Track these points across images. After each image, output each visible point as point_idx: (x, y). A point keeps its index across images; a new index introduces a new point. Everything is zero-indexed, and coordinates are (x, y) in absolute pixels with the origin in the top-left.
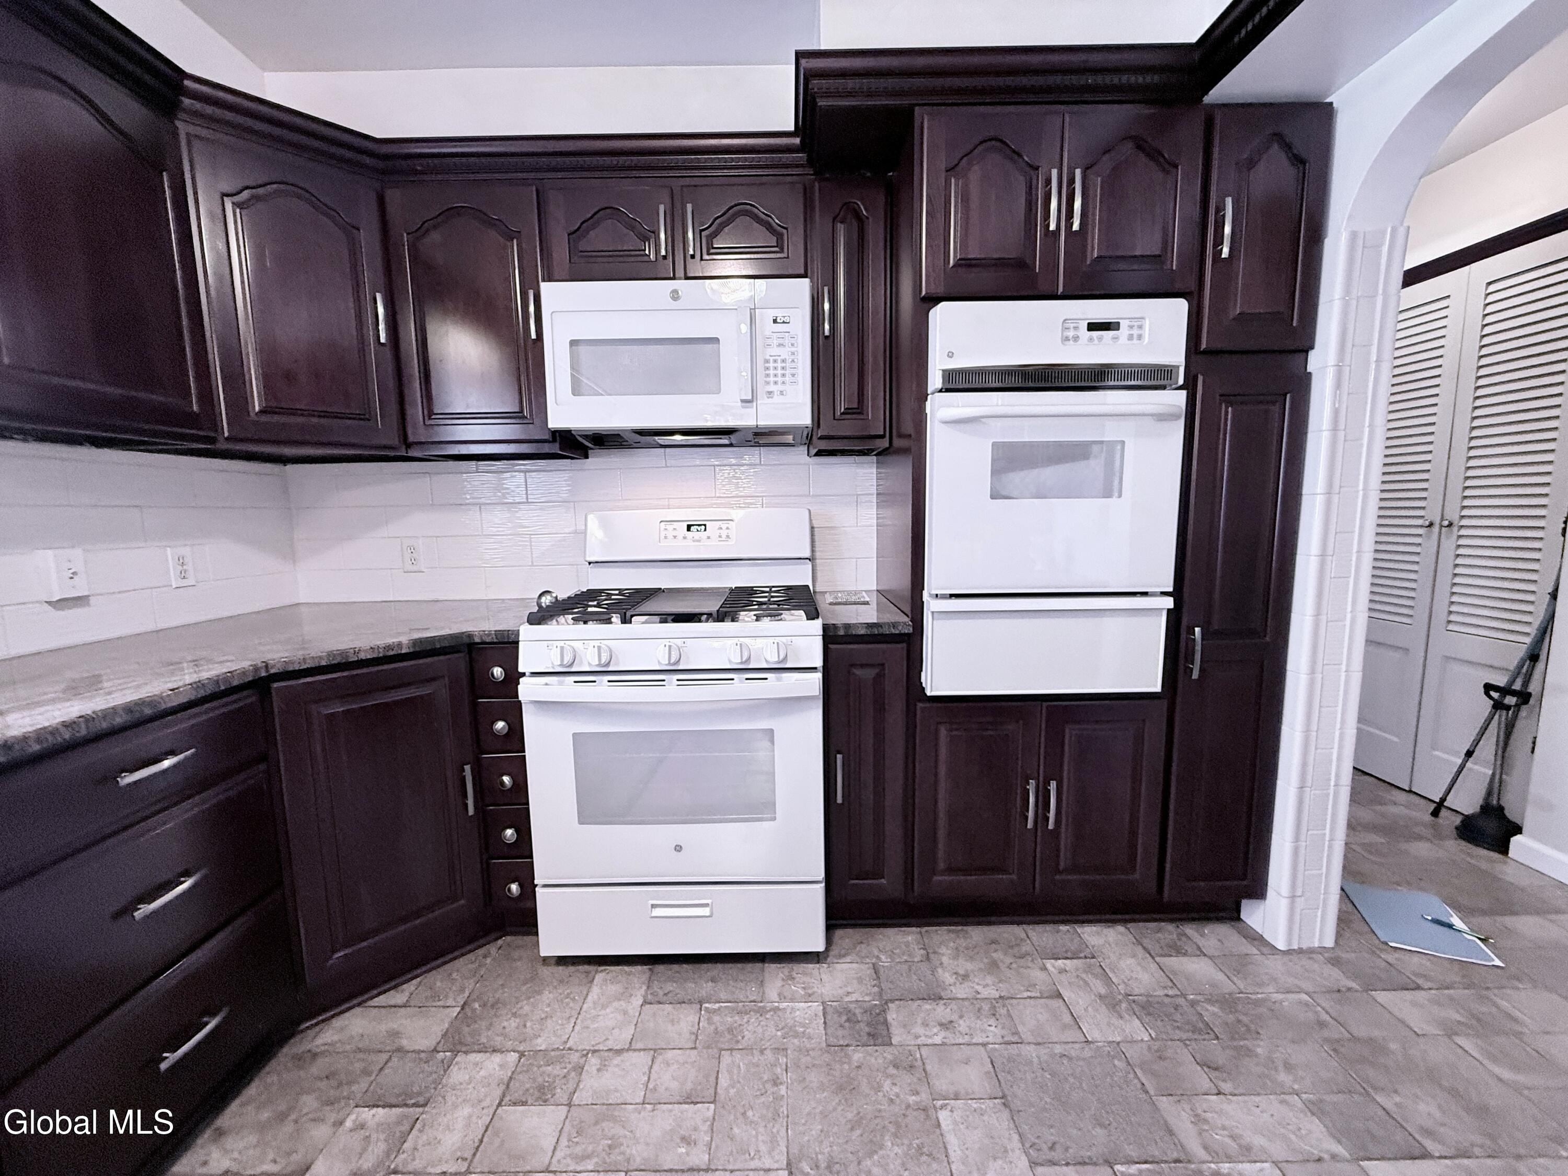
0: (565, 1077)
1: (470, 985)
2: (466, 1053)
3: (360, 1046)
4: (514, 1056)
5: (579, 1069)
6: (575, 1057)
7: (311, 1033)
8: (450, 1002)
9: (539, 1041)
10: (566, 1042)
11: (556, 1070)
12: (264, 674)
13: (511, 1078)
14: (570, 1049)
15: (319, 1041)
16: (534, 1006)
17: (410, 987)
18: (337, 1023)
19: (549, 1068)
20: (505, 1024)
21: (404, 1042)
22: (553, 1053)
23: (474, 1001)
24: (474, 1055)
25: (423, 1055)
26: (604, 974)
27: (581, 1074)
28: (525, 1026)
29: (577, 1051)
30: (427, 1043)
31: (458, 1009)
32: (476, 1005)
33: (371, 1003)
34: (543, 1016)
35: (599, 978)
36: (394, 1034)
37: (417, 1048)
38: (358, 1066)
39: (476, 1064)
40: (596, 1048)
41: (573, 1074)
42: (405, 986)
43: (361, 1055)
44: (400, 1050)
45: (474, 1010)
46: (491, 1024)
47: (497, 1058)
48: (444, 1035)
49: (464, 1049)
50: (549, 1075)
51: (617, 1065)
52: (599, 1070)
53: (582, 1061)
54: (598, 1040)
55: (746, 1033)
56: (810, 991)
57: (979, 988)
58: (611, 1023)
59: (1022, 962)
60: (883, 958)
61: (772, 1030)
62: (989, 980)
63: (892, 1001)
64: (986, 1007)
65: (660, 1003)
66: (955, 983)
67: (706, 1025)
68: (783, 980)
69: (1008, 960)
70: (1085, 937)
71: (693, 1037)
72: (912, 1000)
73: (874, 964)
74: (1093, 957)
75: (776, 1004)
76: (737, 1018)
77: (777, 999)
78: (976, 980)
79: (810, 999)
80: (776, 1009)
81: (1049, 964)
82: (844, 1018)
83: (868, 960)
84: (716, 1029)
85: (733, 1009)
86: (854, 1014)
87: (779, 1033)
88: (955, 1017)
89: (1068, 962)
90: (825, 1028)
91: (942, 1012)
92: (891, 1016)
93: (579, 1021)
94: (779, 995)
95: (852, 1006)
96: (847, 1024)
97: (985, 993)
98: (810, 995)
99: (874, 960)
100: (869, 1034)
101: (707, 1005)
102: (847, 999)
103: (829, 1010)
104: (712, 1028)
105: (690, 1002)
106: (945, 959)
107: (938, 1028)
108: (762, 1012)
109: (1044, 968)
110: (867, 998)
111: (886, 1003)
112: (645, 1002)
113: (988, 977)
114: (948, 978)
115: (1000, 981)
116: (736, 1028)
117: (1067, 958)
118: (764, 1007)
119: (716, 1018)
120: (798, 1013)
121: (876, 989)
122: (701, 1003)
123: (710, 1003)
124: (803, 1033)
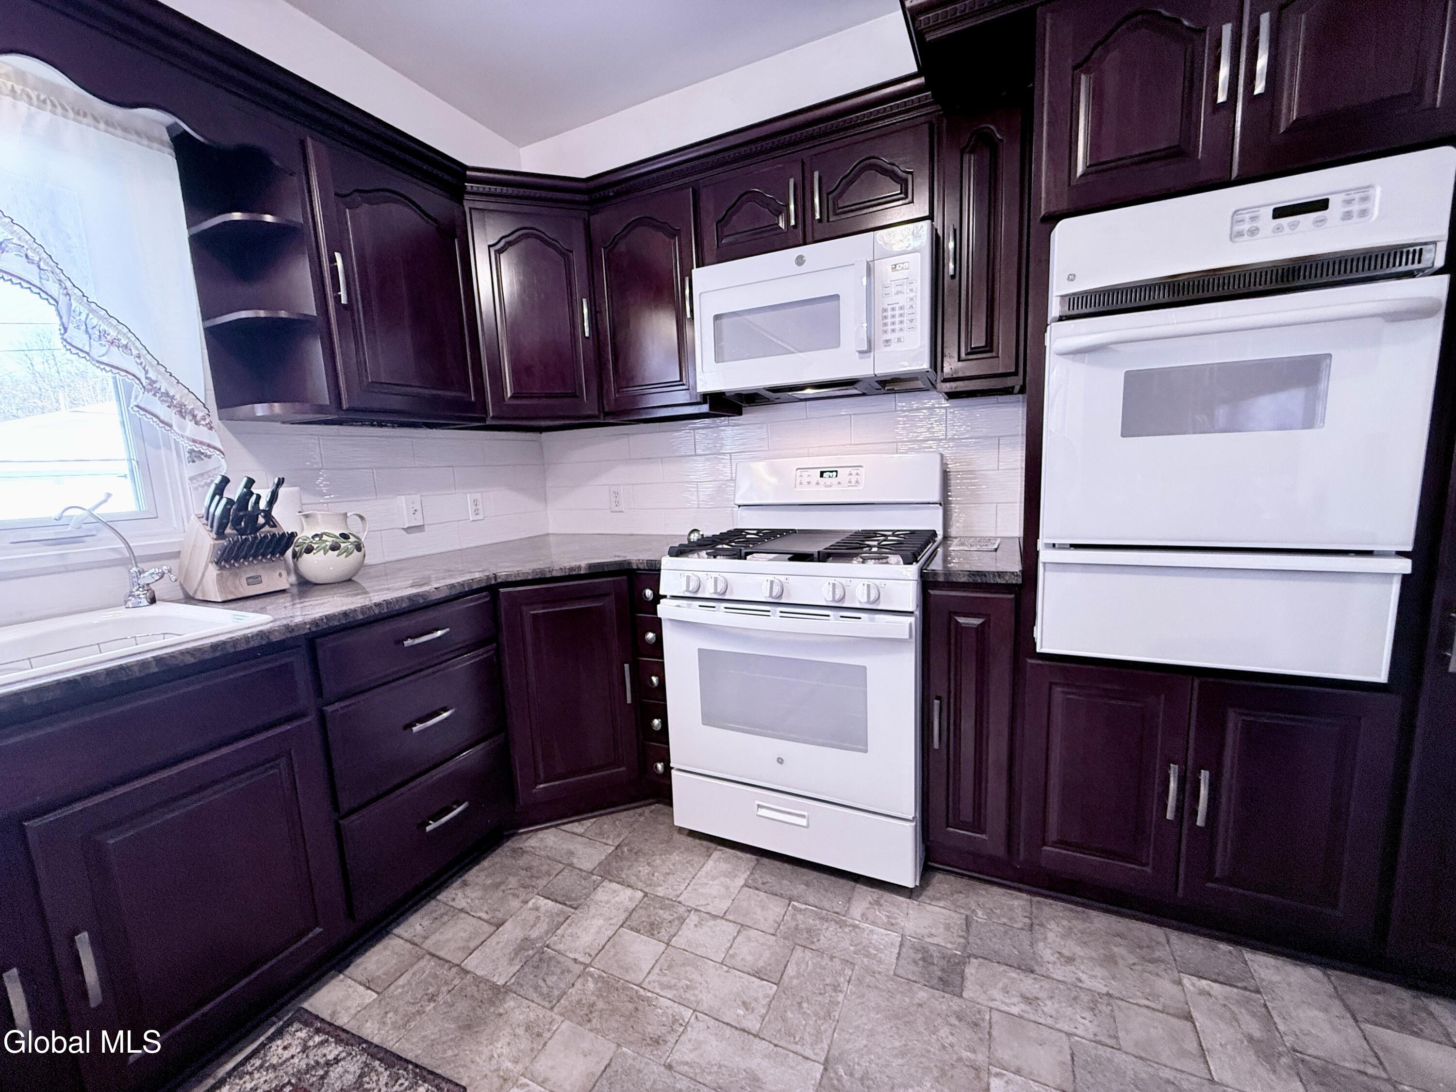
0: (670, 922)
1: (625, 833)
2: (610, 881)
3: (549, 854)
4: (640, 894)
5: (682, 920)
6: (681, 910)
7: (525, 837)
8: (610, 842)
9: (660, 889)
10: (678, 896)
11: (666, 915)
12: (493, 582)
13: (634, 909)
14: (679, 902)
15: (527, 844)
16: (663, 861)
17: (588, 823)
18: (541, 835)
19: (661, 912)
20: (641, 869)
21: (575, 861)
22: (667, 902)
23: (626, 845)
24: (615, 884)
25: (584, 874)
26: (720, 853)
27: (682, 924)
28: (653, 875)
29: (684, 905)
30: (588, 866)
31: (613, 848)
32: (626, 849)
33: (564, 827)
34: (668, 871)
35: (716, 855)
36: (571, 853)
37: (582, 867)
38: (545, 868)
39: (615, 891)
40: (699, 908)
41: (676, 922)
42: (585, 822)
43: (549, 861)
44: (571, 865)
45: (623, 852)
46: (631, 866)
47: (629, 892)
48: (600, 864)
49: (610, 878)
50: (659, 917)
51: (710, 927)
52: (696, 926)
53: (686, 914)
54: (702, 902)
55: (822, 937)
56: (893, 921)
57: (1084, 977)
58: (714, 892)
59: (1151, 967)
60: (980, 913)
61: (846, 944)
62: (1099, 971)
63: (976, 957)
64: (1085, 998)
65: (757, 889)
66: (1055, 963)
67: (789, 919)
68: (870, 903)
69: (1132, 959)
70: (1254, 967)
71: (776, 925)
72: (998, 963)
73: (967, 916)
74: (1258, 992)
75: (857, 922)
76: (817, 922)
77: (859, 919)
78: (1082, 967)
79: (891, 928)
80: (855, 927)
81: (1187, 980)
82: (920, 956)
83: (962, 911)
84: (797, 925)
85: (817, 914)
86: (932, 956)
87: (852, 948)
88: (1042, 995)
89: (1216, 986)
90: (897, 959)
91: (1028, 984)
92: (971, 970)
93: (691, 884)
94: (863, 915)
95: (931, 947)
96: (921, 962)
97: (1088, 983)
98: (892, 924)
99: (968, 913)
100: (941, 979)
101: (795, 903)
102: (928, 940)
103: (908, 943)
104: (794, 923)
105: (781, 896)
106: (1051, 936)
107: (1020, 999)
108: (842, 924)
109: (1179, 983)
110: (949, 946)
111: (969, 957)
112: (746, 885)
113: (1098, 968)
114: (1048, 955)
115: (1114, 978)
116: (814, 931)
117: (1215, 981)
118: (845, 921)
119: (800, 917)
120: (875, 936)
121: (962, 940)
122: (791, 899)
123: (798, 902)
124: (875, 955)
